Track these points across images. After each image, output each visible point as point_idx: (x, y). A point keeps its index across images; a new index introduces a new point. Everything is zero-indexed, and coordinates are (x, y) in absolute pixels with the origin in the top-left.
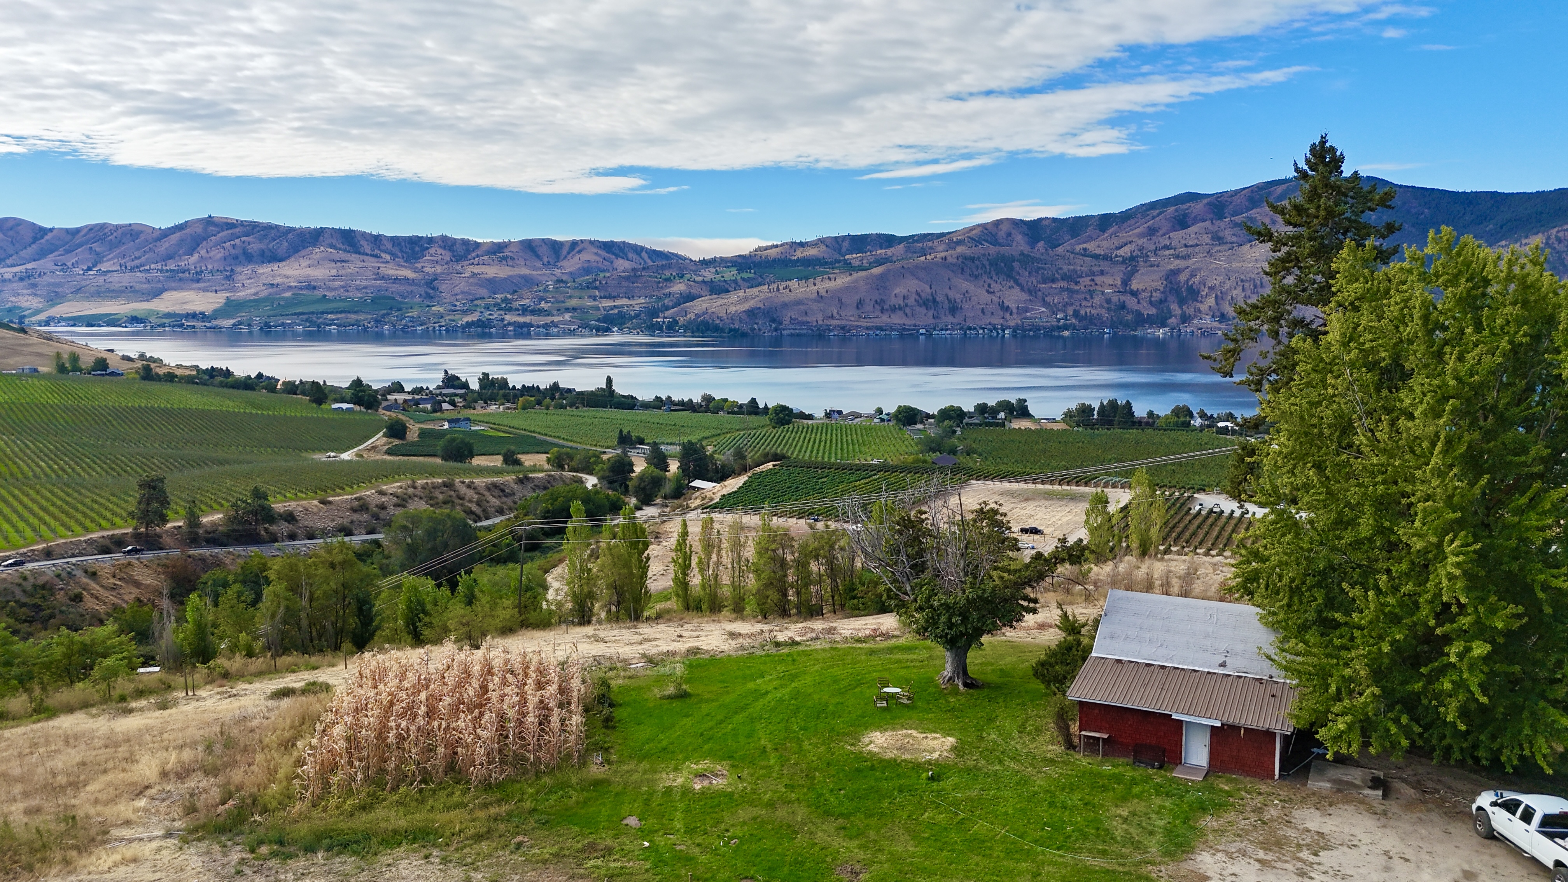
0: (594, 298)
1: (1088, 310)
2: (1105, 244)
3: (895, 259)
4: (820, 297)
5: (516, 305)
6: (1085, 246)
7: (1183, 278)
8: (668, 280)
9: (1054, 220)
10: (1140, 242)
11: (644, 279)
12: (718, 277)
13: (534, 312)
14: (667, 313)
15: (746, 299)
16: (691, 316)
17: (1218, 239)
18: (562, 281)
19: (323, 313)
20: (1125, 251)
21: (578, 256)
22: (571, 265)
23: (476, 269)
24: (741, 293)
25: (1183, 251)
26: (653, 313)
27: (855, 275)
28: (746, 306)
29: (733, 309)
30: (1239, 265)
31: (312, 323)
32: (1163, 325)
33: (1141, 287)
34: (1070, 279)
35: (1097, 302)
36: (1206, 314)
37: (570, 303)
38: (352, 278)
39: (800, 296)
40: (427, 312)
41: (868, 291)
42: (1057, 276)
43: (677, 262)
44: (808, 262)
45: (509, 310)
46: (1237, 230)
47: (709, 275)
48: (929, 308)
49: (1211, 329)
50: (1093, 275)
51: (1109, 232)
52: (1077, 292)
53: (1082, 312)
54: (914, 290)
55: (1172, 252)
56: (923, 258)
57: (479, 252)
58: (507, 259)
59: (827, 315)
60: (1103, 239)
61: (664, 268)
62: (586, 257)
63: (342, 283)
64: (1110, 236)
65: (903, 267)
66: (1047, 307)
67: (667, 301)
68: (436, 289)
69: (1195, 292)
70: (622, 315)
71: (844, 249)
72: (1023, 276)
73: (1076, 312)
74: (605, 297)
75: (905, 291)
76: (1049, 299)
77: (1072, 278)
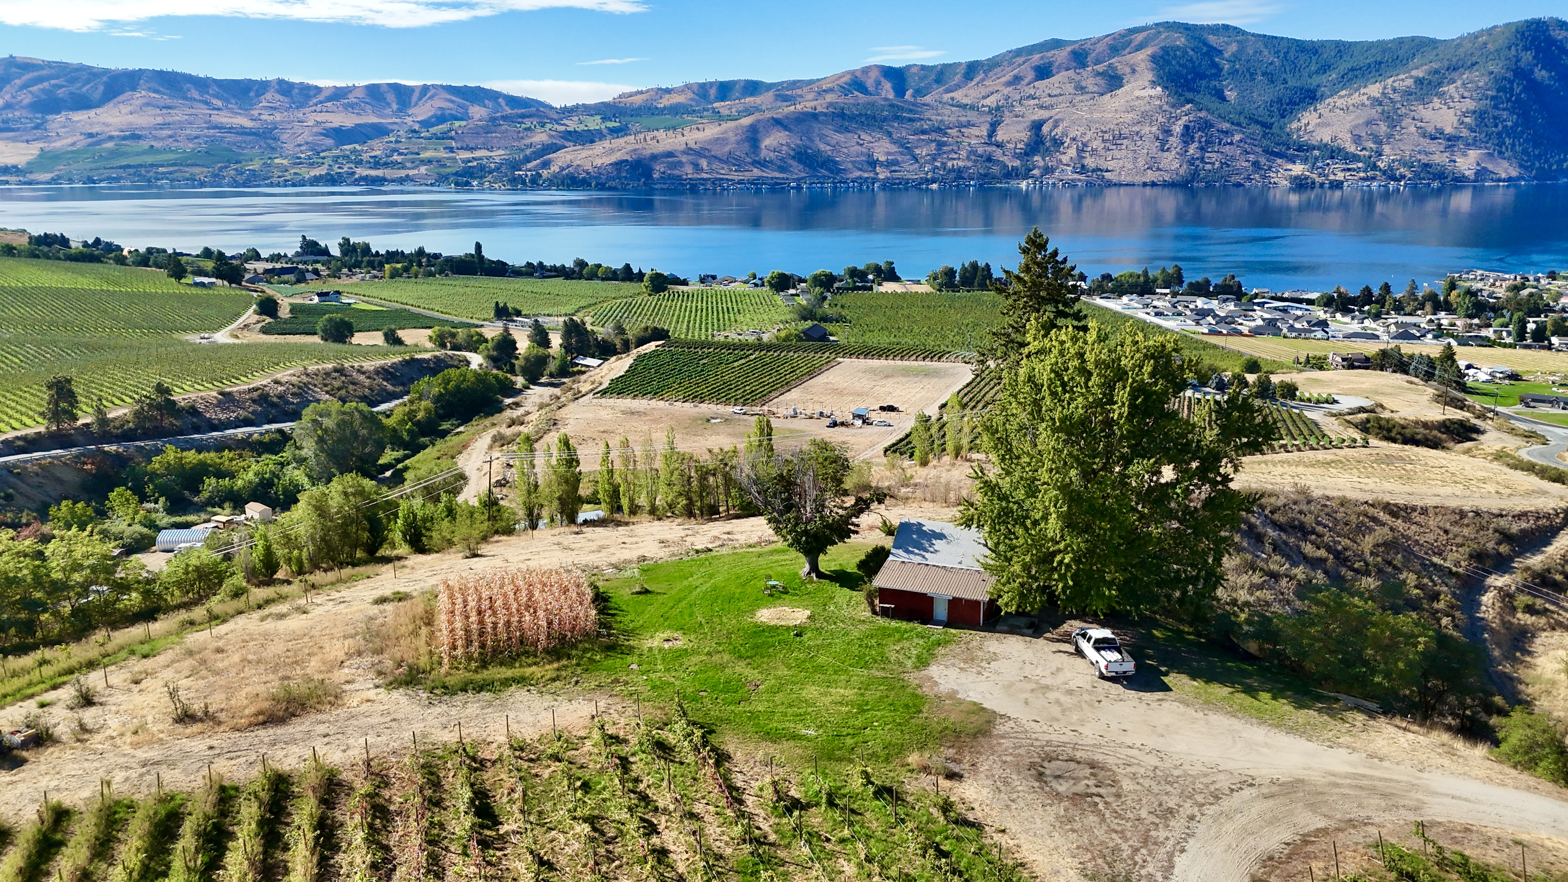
0: (451, 150)
1: (955, 162)
2: (972, 93)
3: (764, 107)
4: (688, 151)
5: (365, 157)
6: (952, 95)
7: (1045, 129)
8: (529, 129)
9: (923, 68)
10: (1007, 91)
11: (504, 127)
12: (582, 127)
13: (386, 165)
14: (530, 165)
15: (612, 151)
16: (554, 168)
17: (1081, 89)
18: (415, 131)
19: (152, 165)
20: (991, 101)
21: (430, 103)
22: (422, 111)
23: (320, 117)
24: (606, 144)
25: (1048, 101)
26: (515, 165)
27: (724, 125)
28: (613, 159)
29: (598, 162)
30: (1099, 115)
31: (142, 177)
32: (1026, 177)
33: (1006, 138)
34: (938, 130)
35: (964, 153)
36: (1068, 165)
37: (425, 155)
38: (181, 126)
39: (669, 148)
40: (269, 166)
41: (738, 143)
42: (925, 127)
43: (538, 110)
44: (675, 110)
45: (359, 163)
46: (1099, 80)
47: (572, 125)
48: (800, 161)
49: (1072, 180)
50: (961, 126)
51: (976, 80)
52: (945, 144)
53: (950, 164)
54: (784, 142)
55: (1036, 101)
56: (792, 108)
57: (321, 97)
58: (352, 106)
59: (697, 167)
60: (970, 88)
61: (523, 116)
62: (439, 103)
63: (170, 132)
64: (977, 84)
65: (773, 118)
66: (916, 159)
67: (528, 152)
68: (276, 139)
69: (1058, 143)
70: (482, 168)
71: (712, 97)
72: (893, 127)
73: (944, 165)
74: (462, 148)
75: (775, 143)
76: (918, 151)
77: (941, 130)
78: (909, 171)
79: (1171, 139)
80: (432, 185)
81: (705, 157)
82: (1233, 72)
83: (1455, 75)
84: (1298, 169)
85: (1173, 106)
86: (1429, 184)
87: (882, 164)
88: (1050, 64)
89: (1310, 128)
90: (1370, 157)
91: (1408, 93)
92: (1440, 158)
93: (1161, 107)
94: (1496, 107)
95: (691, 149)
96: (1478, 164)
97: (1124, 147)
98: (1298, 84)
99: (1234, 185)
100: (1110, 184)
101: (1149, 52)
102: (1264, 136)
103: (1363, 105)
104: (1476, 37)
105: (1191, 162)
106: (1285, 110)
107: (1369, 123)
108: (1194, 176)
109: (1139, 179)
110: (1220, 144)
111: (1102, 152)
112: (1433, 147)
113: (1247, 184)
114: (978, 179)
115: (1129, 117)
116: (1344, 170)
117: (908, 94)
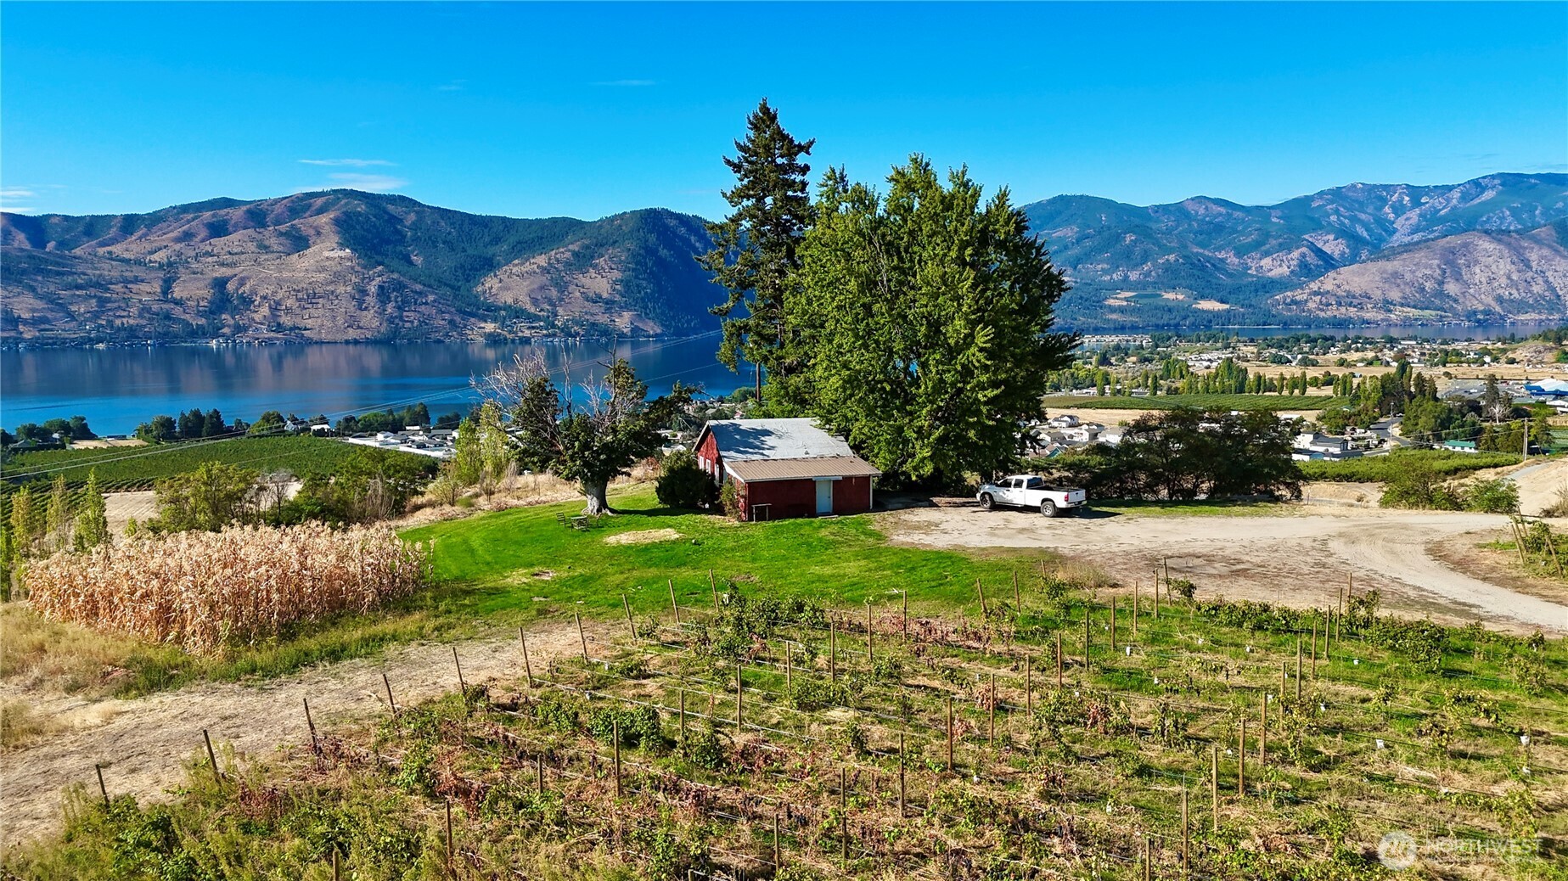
1: (125, 320)
2: (133, 246)
6: (109, 248)
7: (230, 287)
9: (66, 218)
10: (178, 247)
17: (265, 248)
20: (160, 257)
25: (229, 259)
30: (289, 274)
32: (215, 335)
33: (185, 295)
34: (97, 285)
35: (134, 311)
36: (262, 324)
42: (80, 281)
46: (282, 239)
49: (269, 339)
50: (126, 281)
51: (140, 233)
52: (109, 300)
53: (118, 322)
55: (215, 258)
60: (132, 242)
64: (140, 238)
66: (71, 316)
69: (247, 302)
72: (36, 281)
73: (110, 323)
76: (74, 308)
77: (101, 285)
78: (63, 329)
79: (367, 298)
82: (416, 239)
83: (602, 250)
84: (490, 327)
85: (365, 267)
86: (599, 340)
87: (25, 322)
88: (225, 222)
89: (493, 290)
90: (548, 317)
91: (568, 264)
92: (603, 319)
93: (352, 268)
94: (636, 277)
96: (632, 323)
97: (320, 306)
98: (476, 253)
99: (435, 342)
100: (310, 342)
101: (332, 216)
102: (455, 297)
103: (535, 272)
104: (612, 221)
105: (391, 320)
106: (469, 275)
107: (542, 288)
108: (396, 333)
109: (340, 337)
110: (415, 304)
111: (298, 311)
112: (595, 309)
113: (447, 341)
114: (156, 338)
115: (321, 277)
116: (529, 328)
117: (51, 246)
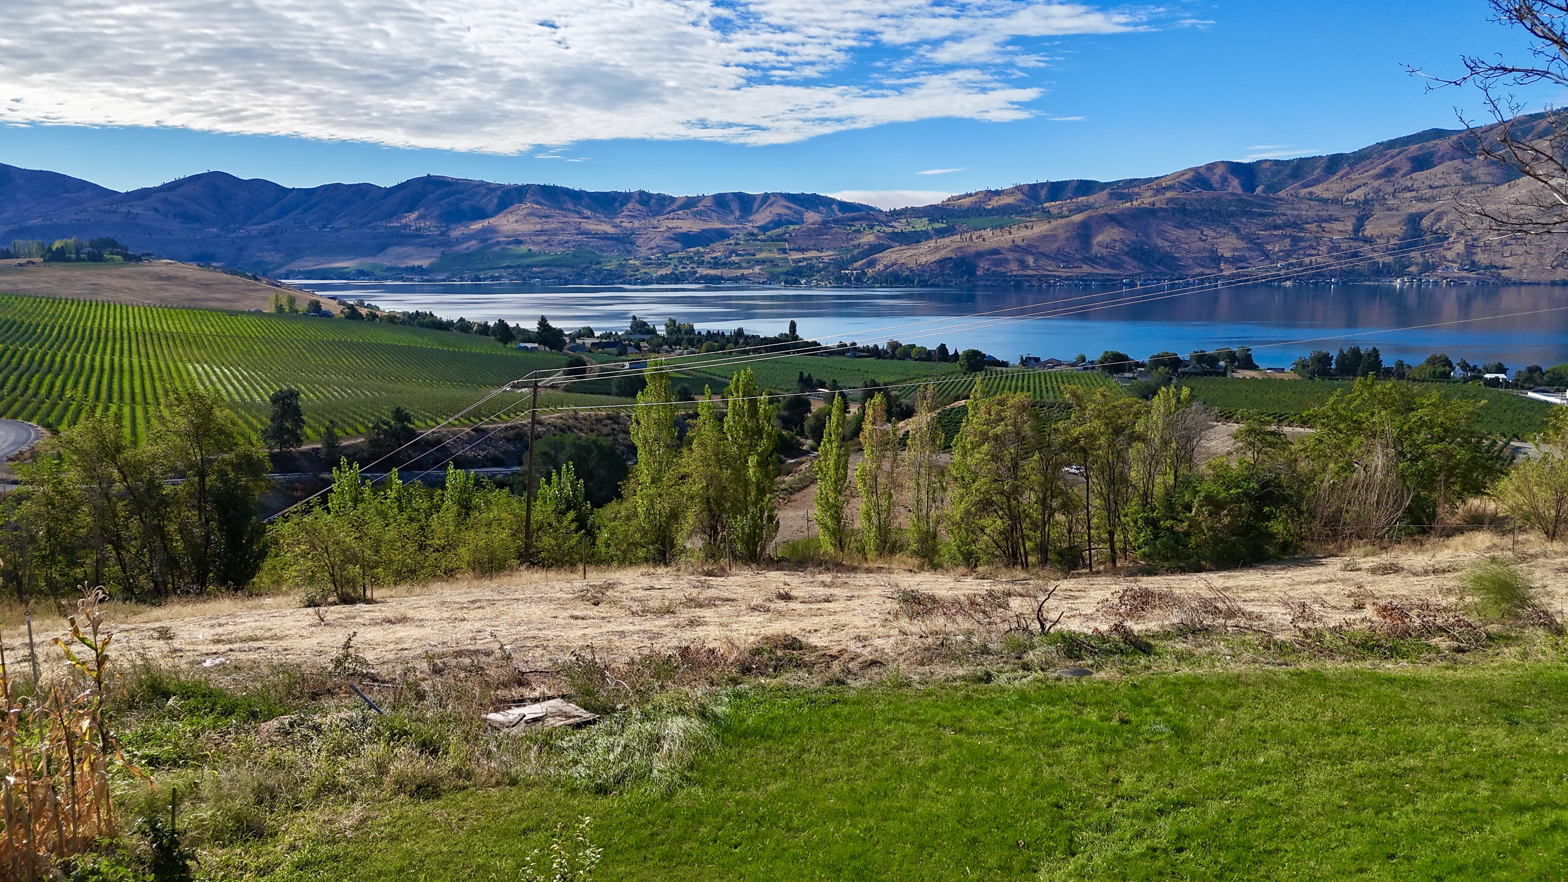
0: (784, 251)
1: (1313, 259)
2: (1335, 187)
3: (1097, 205)
4: (1015, 248)
5: (707, 258)
6: (1310, 189)
7: (1425, 223)
8: (858, 231)
9: (1277, 162)
10: (1376, 184)
11: (834, 230)
12: (909, 229)
13: (724, 265)
14: (856, 265)
15: (938, 249)
16: (880, 267)
17: (1469, 179)
18: (752, 234)
19: (528, 266)
20: (1358, 195)
21: (769, 209)
22: (762, 217)
23: (671, 224)
24: (932, 243)
25: (1428, 193)
26: (842, 264)
27: (1054, 223)
28: (938, 257)
29: (923, 260)
30: (1494, 207)
31: (519, 276)
32: (1401, 275)
33: (1376, 232)
34: (1294, 225)
35: (1323, 249)
36: (1453, 262)
37: (760, 256)
38: (554, 233)
39: (994, 245)
40: (624, 266)
41: (1068, 239)
42: (1279, 222)
43: (868, 213)
44: (1004, 211)
45: (701, 263)
46: (1493, 169)
47: (900, 226)
48: (1134, 257)
49: (1459, 278)
50: (1321, 220)
51: (1339, 174)
52: (1302, 239)
53: (1307, 260)
54: (1118, 238)
55: (1414, 194)
56: (1128, 205)
57: (674, 207)
58: (700, 213)
59: (1023, 265)
60: (1333, 182)
61: (854, 219)
62: (777, 210)
63: (546, 238)
64: (1342, 177)
65: (1107, 214)
66: (1267, 255)
67: (856, 252)
68: (632, 243)
69: (1441, 238)
70: (811, 267)
71: (1043, 197)
72: (1241, 222)
73: (1300, 262)
74: (794, 250)
75: (1108, 239)
76: (1269, 247)
77: (1296, 224)
78: (1258, 268)
80: (764, 283)
81: (1032, 254)
87: (1227, 261)
88: (1431, 154)
95: (1018, 246)
97: (1526, 242)
100: (1507, 283)
109: (1545, 277)
114: (1340, 276)
115: (1532, 208)
117: (1259, 189)
